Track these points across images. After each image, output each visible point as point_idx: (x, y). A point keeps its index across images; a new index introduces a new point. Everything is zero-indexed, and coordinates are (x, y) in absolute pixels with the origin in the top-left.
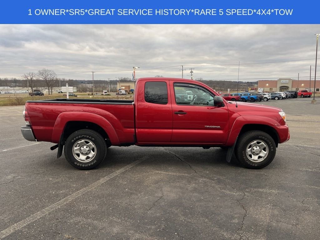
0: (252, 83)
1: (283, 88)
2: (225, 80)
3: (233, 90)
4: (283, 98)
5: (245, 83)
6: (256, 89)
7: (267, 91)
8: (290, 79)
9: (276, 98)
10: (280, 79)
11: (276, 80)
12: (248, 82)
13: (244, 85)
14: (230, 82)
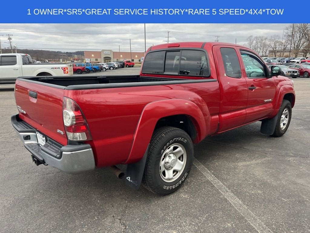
0: (71, 53)
1: (107, 59)
2: (43, 50)
3: (54, 60)
4: (116, 68)
5: (64, 53)
6: (83, 60)
7: (93, 61)
8: (111, 50)
9: (112, 68)
10: (103, 50)
11: (100, 51)
12: (67, 53)
13: (64, 56)
14: (48, 52)
